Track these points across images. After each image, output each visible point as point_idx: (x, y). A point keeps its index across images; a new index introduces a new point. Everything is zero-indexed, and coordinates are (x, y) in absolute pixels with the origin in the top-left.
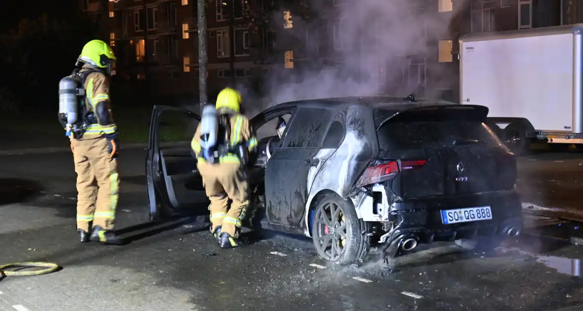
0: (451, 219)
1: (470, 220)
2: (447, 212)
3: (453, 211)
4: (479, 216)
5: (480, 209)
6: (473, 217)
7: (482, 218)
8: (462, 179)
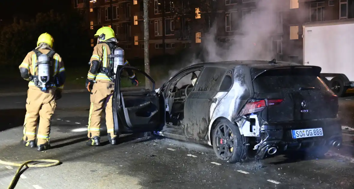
1: (310, 136)
2: (296, 131)
3: (299, 131)
4: (315, 133)
5: (316, 129)
6: (311, 134)
7: (317, 135)
8: (305, 110)
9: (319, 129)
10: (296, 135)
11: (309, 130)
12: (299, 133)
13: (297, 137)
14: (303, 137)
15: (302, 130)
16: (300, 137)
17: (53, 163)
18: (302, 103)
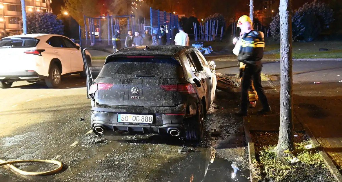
0: (123, 119)
1: (136, 122)
2: (122, 115)
3: (125, 115)
4: (143, 120)
5: (145, 116)
6: (138, 120)
7: (145, 122)
8: (136, 97)
10: (121, 118)
11: (136, 115)
12: (124, 117)
13: (121, 121)
14: (128, 121)
16: (125, 121)
18: (132, 90)
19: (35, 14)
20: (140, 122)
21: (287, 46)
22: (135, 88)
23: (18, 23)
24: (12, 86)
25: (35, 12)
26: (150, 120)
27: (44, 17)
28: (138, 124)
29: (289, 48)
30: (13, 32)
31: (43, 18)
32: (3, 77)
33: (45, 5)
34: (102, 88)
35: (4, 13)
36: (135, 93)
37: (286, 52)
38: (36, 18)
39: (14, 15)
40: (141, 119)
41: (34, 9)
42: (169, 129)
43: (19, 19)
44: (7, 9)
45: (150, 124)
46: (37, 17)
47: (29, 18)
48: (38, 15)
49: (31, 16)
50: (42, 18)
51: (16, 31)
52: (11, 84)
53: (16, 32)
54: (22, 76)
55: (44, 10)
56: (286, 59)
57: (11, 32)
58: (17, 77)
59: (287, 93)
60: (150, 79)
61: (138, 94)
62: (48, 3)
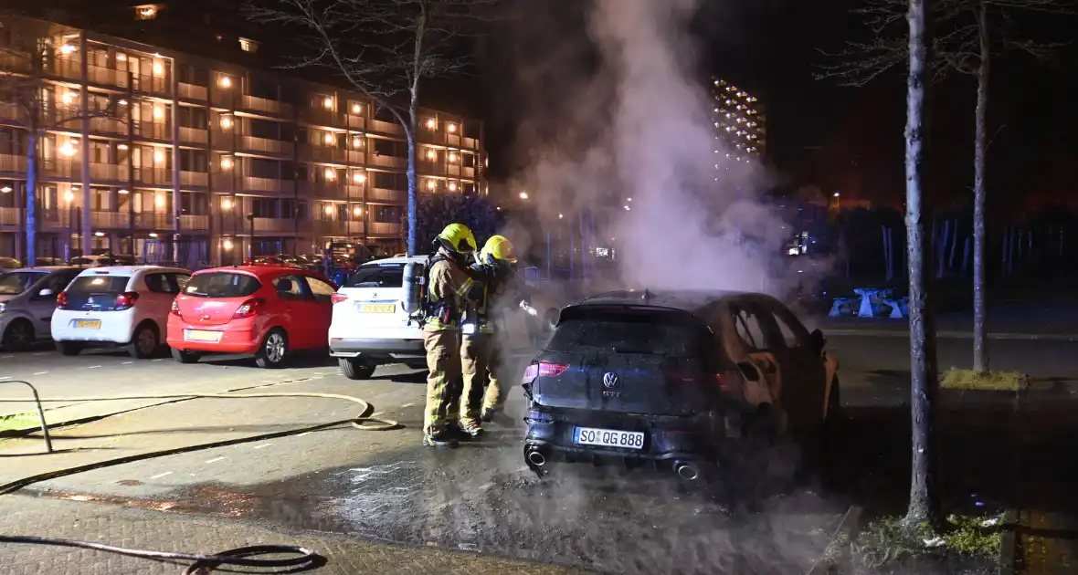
0: (584, 438)
1: (610, 444)
2: (582, 429)
3: (589, 430)
4: (624, 441)
5: (628, 434)
6: (614, 441)
7: (627, 446)
8: (612, 393)
9: (636, 434)
10: (581, 436)
11: (611, 432)
12: (587, 435)
13: (581, 442)
14: (594, 443)
15: (596, 430)
16: (587, 442)
17: (386, 423)
18: (605, 378)
19: (442, 199)
20: (619, 445)
21: (921, 297)
22: (611, 375)
23: (399, 222)
24: (373, 375)
25: (443, 194)
26: (638, 443)
27: (464, 207)
28: (615, 448)
29: (925, 301)
30: (384, 246)
31: (461, 211)
32: (355, 351)
33: (470, 171)
34: (548, 372)
35: (366, 193)
36: (611, 385)
37: (918, 310)
38: (444, 209)
39: (391, 199)
40: (619, 439)
41: (441, 184)
42: (677, 462)
43: (402, 210)
44: (373, 185)
45: (637, 450)
46: (447, 206)
47: (426, 208)
48: (451, 201)
49: (431, 205)
50: (458, 208)
51: (392, 240)
52: (372, 370)
53: (392, 245)
54: (397, 352)
55: (468, 187)
56: (919, 323)
57: (379, 244)
58: (386, 352)
59: (924, 396)
60: (643, 357)
61: (616, 387)
62: (480, 167)
